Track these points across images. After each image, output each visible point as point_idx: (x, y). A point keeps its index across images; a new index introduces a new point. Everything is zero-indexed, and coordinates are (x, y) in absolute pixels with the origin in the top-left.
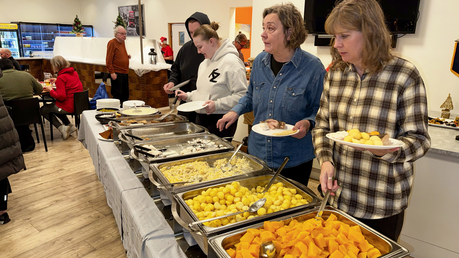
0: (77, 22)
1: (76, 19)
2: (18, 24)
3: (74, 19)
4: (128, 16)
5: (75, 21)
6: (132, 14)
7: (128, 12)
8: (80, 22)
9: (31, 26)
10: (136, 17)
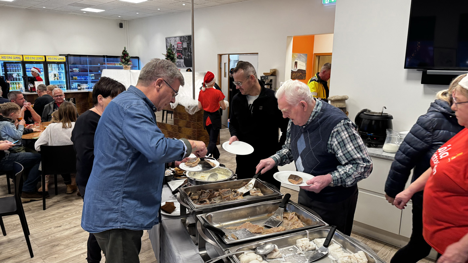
0: (125, 54)
1: (124, 51)
2: (66, 57)
3: (122, 51)
4: (176, 47)
5: (123, 53)
6: (180, 45)
7: (176, 43)
8: (128, 54)
9: (79, 58)
10: (184, 48)
